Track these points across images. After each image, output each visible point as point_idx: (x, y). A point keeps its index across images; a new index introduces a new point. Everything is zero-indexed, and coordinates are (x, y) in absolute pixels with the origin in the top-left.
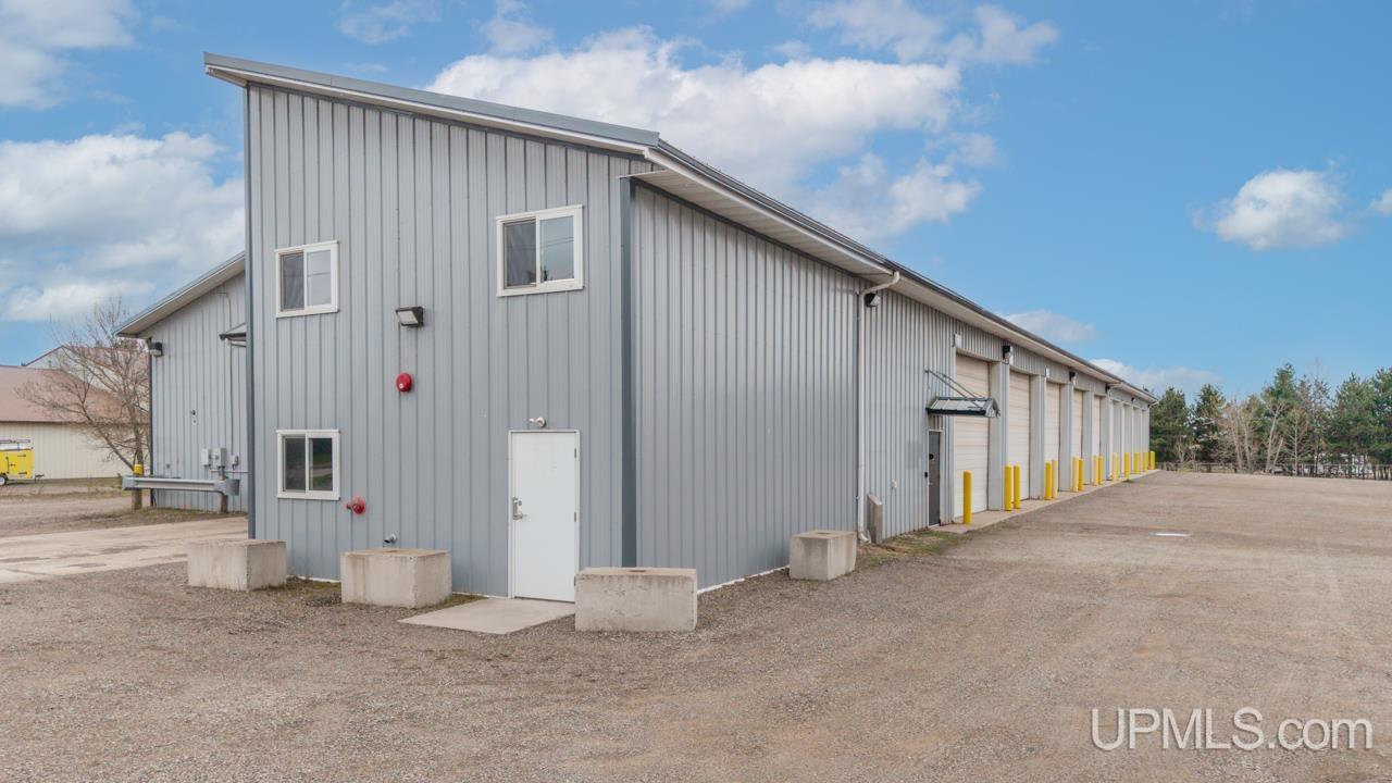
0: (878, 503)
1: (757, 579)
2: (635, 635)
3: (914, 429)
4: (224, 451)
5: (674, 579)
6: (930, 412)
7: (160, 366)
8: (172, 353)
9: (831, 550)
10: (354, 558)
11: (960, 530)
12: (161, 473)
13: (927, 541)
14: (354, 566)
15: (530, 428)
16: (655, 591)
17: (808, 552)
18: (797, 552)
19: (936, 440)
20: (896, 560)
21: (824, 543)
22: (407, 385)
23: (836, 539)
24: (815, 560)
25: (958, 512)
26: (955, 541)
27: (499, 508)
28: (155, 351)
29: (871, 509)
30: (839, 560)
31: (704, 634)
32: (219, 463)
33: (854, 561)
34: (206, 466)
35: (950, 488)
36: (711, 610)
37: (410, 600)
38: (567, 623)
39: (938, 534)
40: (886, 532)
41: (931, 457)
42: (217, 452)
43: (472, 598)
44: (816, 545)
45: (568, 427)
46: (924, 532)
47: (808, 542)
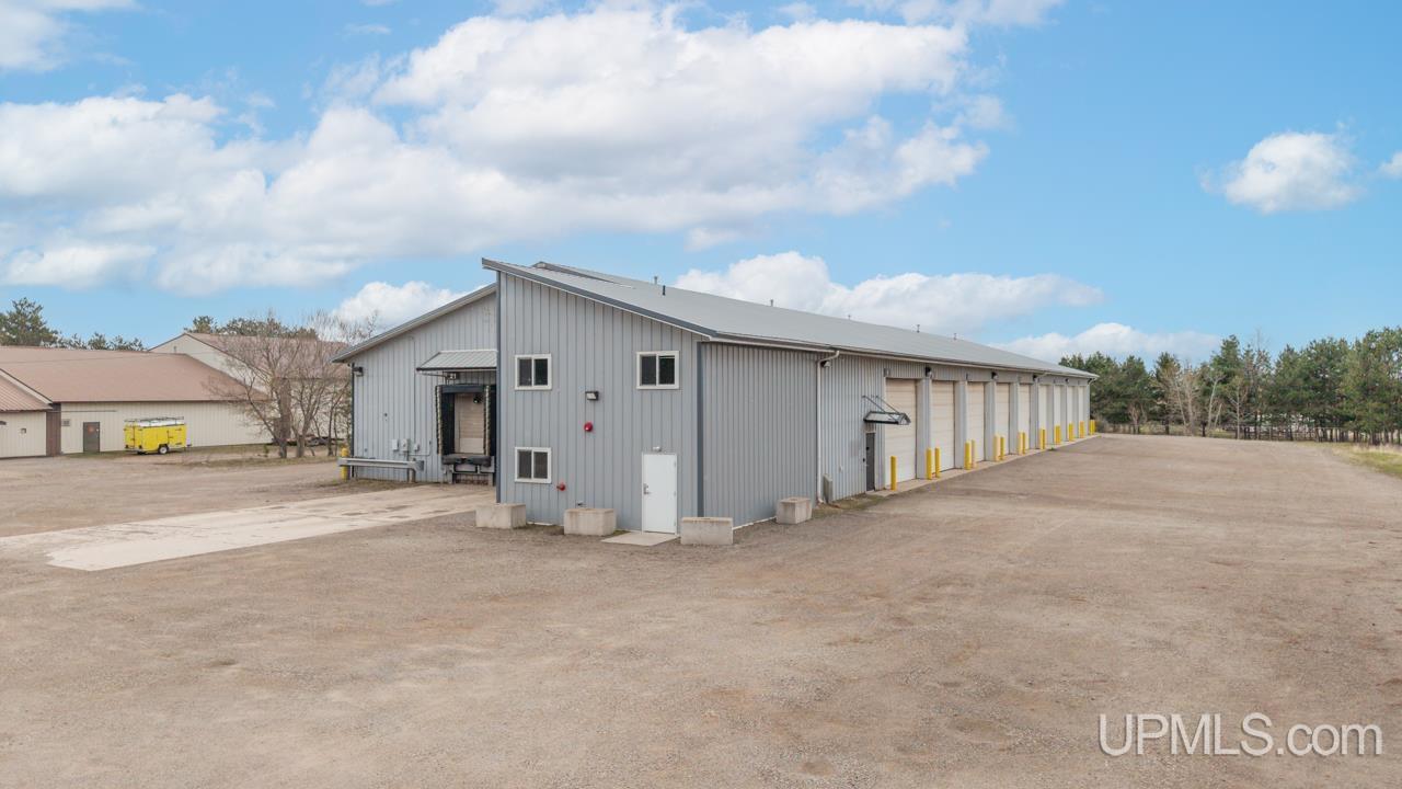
0: (830, 480)
1: (760, 523)
2: (707, 546)
3: (856, 433)
4: (409, 441)
5: (723, 522)
6: (866, 421)
7: (360, 384)
8: (370, 373)
9: (797, 509)
10: (571, 513)
11: (884, 494)
12: (360, 454)
13: (860, 502)
14: (571, 516)
15: (653, 451)
16: (715, 527)
17: (785, 510)
18: (780, 509)
19: (871, 439)
20: (836, 513)
21: (793, 505)
22: (589, 428)
23: (801, 503)
24: (789, 513)
25: (888, 482)
26: (878, 501)
27: (637, 489)
28: (358, 373)
29: (826, 484)
30: (802, 513)
31: (736, 546)
32: (406, 449)
33: (810, 514)
34: (395, 451)
35: (882, 467)
36: (739, 536)
37: (600, 532)
38: (677, 541)
39: (870, 497)
40: (836, 495)
41: (867, 448)
42: (404, 442)
43: (624, 532)
44: (790, 506)
45: (672, 451)
46: (862, 495)
47: (786, 505)
